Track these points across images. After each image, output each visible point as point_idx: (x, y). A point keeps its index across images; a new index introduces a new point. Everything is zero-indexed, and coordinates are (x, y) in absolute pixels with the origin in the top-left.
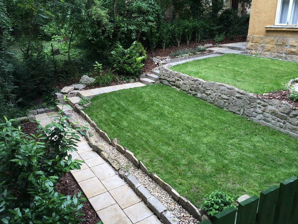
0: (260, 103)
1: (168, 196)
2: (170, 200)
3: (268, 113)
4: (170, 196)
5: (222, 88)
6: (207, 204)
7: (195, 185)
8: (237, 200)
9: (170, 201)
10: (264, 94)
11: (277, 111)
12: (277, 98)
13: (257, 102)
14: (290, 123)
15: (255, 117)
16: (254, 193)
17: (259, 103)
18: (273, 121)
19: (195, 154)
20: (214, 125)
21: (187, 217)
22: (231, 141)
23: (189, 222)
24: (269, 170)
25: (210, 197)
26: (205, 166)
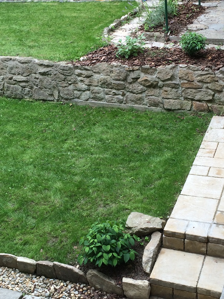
0: (81, 74)
1: (13, 272)
2: (18, 277)
3: (96, 86)
4: (15, 271)
5: (10, 64)
6: (91, 252)
7: (50, 234)
8: (126, 226)
9: (21, 279)
10: (81, 59)
11: (108, 79)
12: (102, 60)
13: (77, 73)
14: (131, 92)
15: (78, 98)
16: (139, 205)
17: (79, 75)
18: (107, 96)
19: (23, 185)
20: (25, 129)
21: (62, 287)
22: (66, 146)
23: (69, 293)
24: (140, 166)
25: (89, 239)
26: (50, 197)
